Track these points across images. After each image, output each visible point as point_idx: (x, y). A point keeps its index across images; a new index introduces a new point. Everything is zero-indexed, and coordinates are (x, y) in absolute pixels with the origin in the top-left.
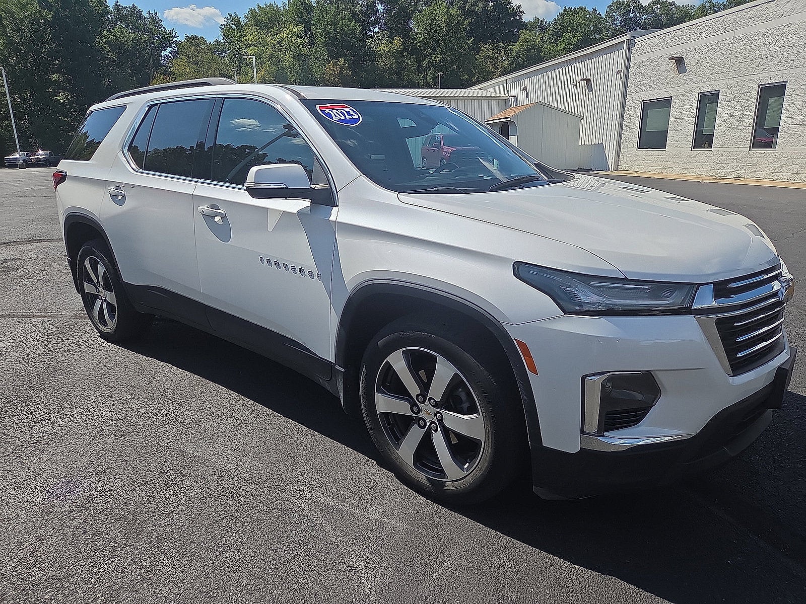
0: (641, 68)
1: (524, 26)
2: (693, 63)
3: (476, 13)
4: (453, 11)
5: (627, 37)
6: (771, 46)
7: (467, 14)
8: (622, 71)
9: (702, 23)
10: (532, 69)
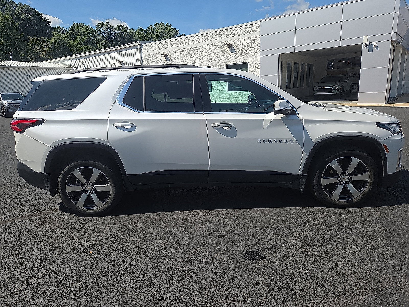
0: (148, 58)
1: (53, 29)
2: (172, 57)
3: (22, 19)
4: (7, 16)
5: (139, 43)
6: (202, 52)
7: (17, 19)
8: (139, 58)
9: (173, 41)
10: (87, 54)
